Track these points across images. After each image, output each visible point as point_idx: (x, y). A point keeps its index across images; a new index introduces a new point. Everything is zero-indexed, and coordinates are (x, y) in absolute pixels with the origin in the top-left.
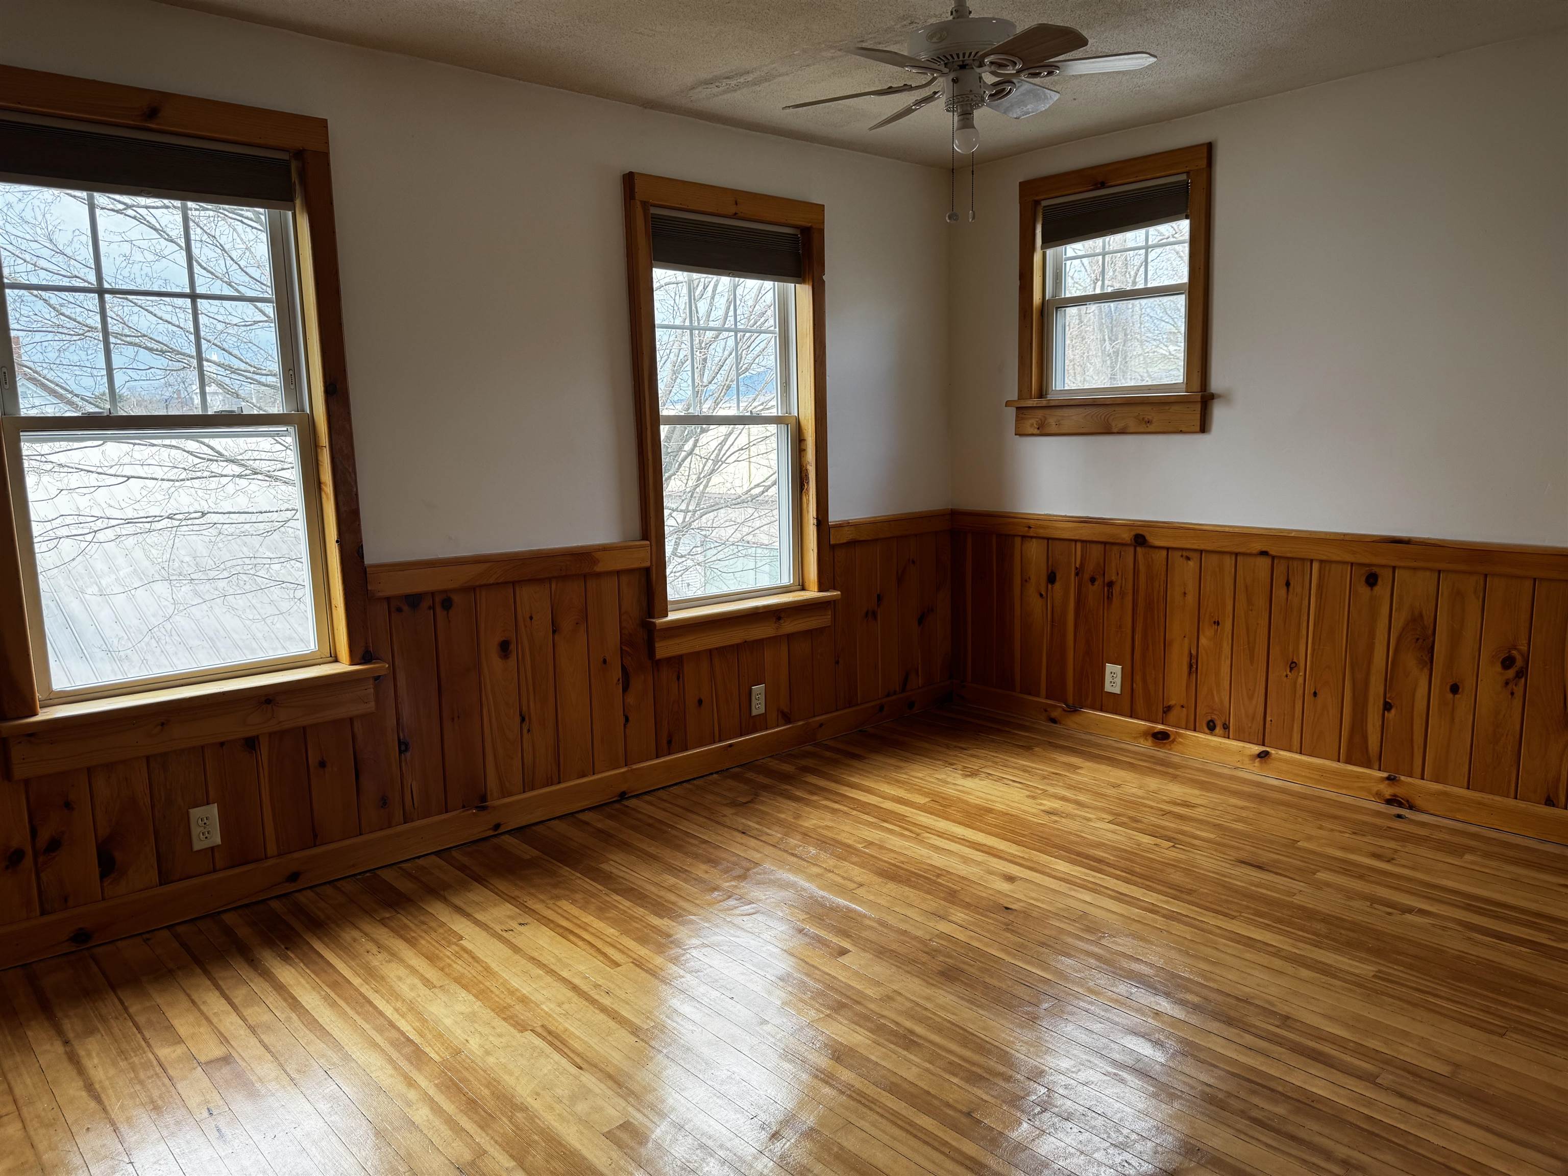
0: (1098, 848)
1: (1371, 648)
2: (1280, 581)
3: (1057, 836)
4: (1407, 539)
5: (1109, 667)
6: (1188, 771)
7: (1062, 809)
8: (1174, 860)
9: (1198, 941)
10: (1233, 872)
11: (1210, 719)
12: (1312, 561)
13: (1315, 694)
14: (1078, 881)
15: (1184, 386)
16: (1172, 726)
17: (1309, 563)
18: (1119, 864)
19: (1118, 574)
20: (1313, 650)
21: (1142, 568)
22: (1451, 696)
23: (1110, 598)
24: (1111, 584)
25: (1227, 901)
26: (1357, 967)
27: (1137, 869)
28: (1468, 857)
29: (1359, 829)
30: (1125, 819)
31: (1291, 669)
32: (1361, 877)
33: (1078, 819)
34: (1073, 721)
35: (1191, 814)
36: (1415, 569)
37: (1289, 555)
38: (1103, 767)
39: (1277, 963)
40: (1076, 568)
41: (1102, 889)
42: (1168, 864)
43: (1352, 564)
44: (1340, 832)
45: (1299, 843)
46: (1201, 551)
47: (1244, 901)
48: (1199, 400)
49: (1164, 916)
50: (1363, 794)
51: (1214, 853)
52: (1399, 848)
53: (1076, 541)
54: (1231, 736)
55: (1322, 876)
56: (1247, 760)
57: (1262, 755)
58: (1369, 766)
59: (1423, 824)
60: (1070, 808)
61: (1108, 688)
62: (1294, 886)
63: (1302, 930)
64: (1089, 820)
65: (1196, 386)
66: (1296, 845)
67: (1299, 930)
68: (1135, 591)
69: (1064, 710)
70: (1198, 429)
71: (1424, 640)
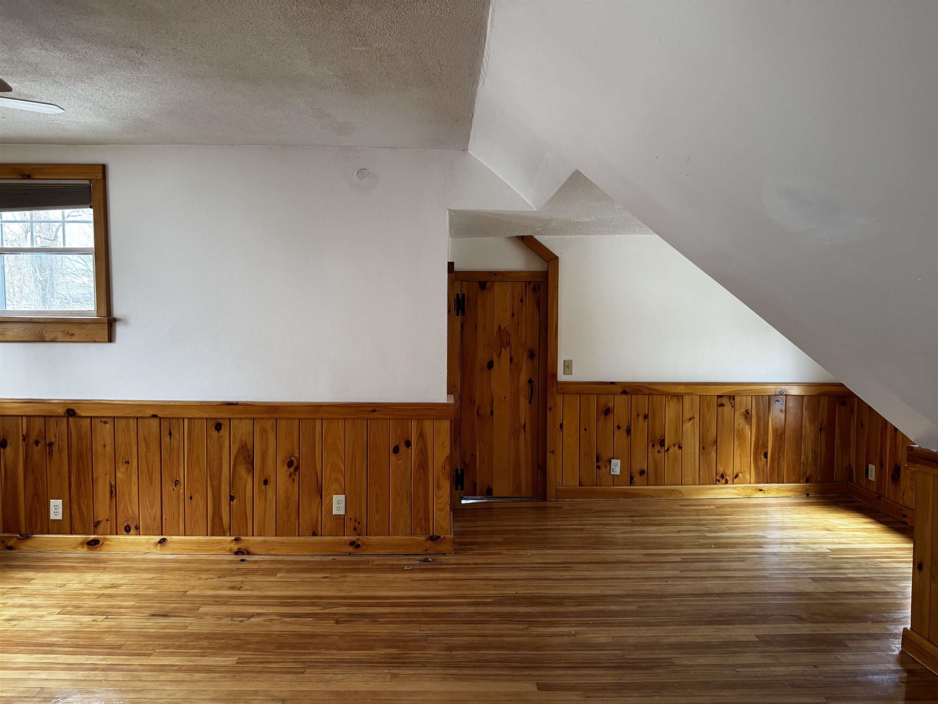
0: (51, 635)
1: (220, 466)
2: (165, 432)
3: (16, 636)
4: (235, 402)
5: (53, 502)
6: (114, 562)
7: (20, 615)
8: (108, 628)
9: (127, 679)
10: (147, 624)
11: (126, 525)
12: (183, 419)
13: (191, 498)
14: (35, 666)
15: (96, 313)
16: (101, 534)
17: (182, 420)
18: (67, 643)
19: (56, 437)
20: (188, 472)
21: (74, 432)
22: (264, 486)
23: (51, 453)
24: (51, 444)
25: (145, 645)
26: (227, 661)
27: (81, 642)
28: (279, 575)
29: (222, 573)
30: (70, 609)
31: (176, 485)
32: (225, 604)
33: (34, 618)
34: (26, 547)
35: (117, 592)
36: (241, 419)
37: (170, 416)
38: (52, 574)
39: (180, 676)
40: (23, 435)
41: (55, 666)
42: (103, 632)
43: (207, 419)
44: (211, 578)
45: (188, 593)
46: (114, 418)
47: (156, 641)
48: (107, 322)
49: (103, 670)
50: (222, 552)
51: (135, 615)
52: (244, 580)
53: (22, 416)
54: (141, 533)
55: (204, 609)
56: (152, 546)
57: (162, 541)
58: (224, 534)
59: (255, 562)
60: (27, 612)
61: (53, 517)
62: (187, 622)
63: (193, 649)
64: (42, 616)
65: (104, 312)
66: (186, 594)
67: (191, 649)
68: (69, 447)
69: (19, 539)
70: (107, 340)
71: (248, 458)
